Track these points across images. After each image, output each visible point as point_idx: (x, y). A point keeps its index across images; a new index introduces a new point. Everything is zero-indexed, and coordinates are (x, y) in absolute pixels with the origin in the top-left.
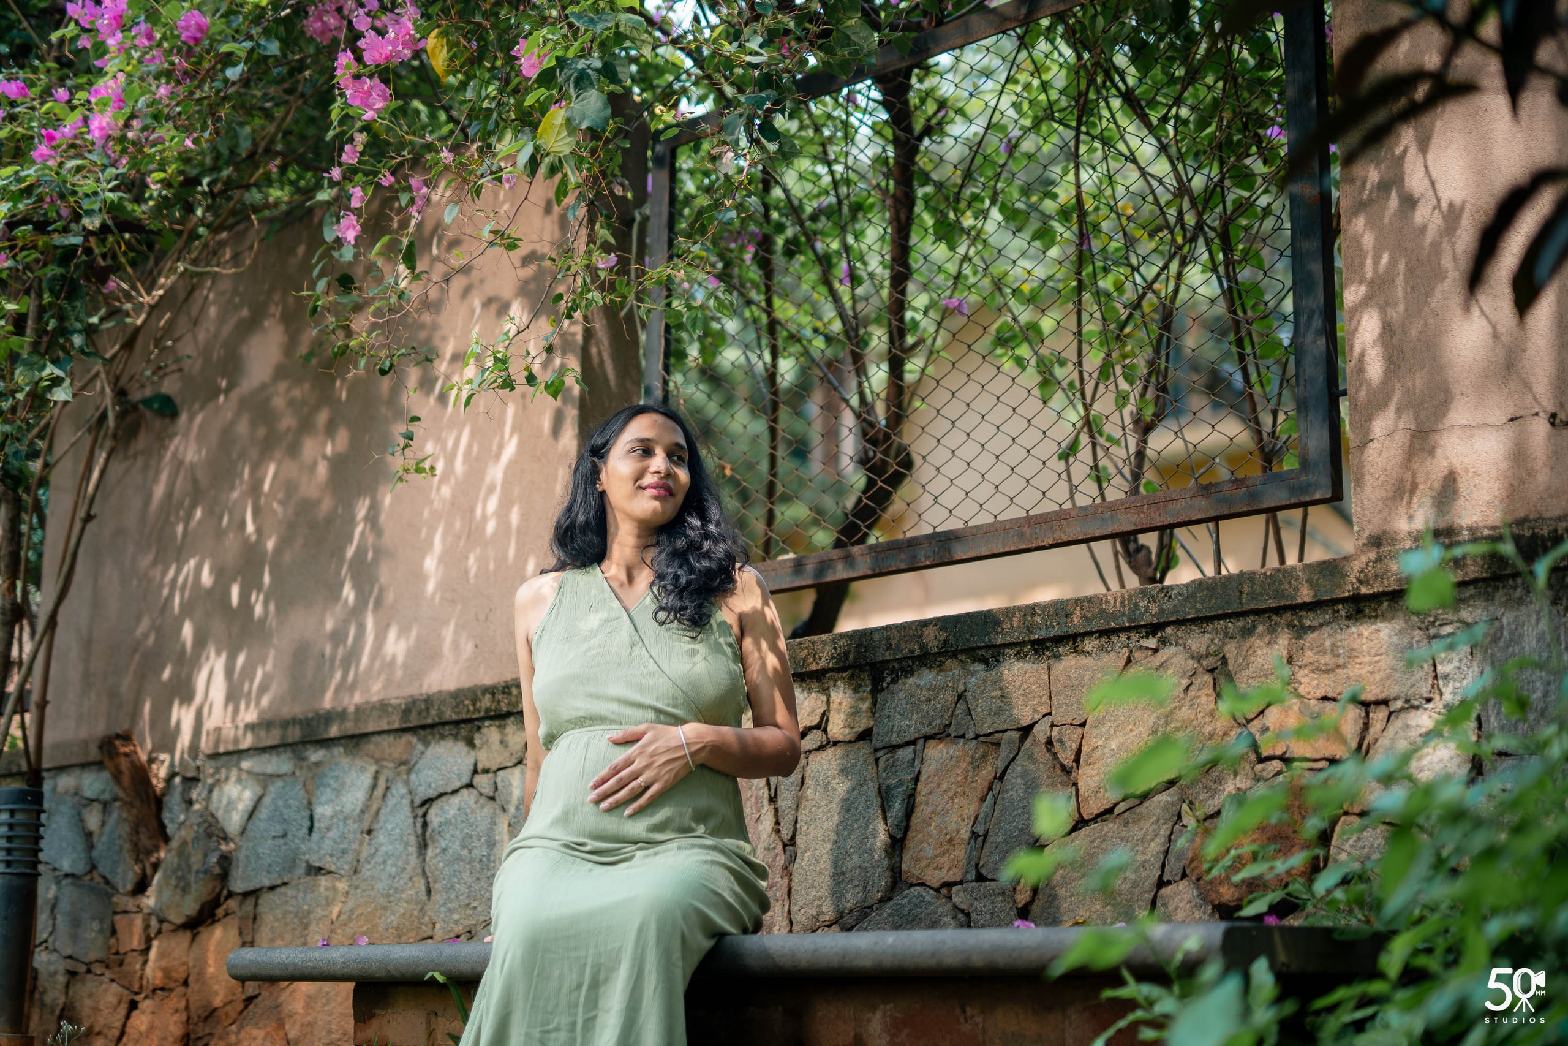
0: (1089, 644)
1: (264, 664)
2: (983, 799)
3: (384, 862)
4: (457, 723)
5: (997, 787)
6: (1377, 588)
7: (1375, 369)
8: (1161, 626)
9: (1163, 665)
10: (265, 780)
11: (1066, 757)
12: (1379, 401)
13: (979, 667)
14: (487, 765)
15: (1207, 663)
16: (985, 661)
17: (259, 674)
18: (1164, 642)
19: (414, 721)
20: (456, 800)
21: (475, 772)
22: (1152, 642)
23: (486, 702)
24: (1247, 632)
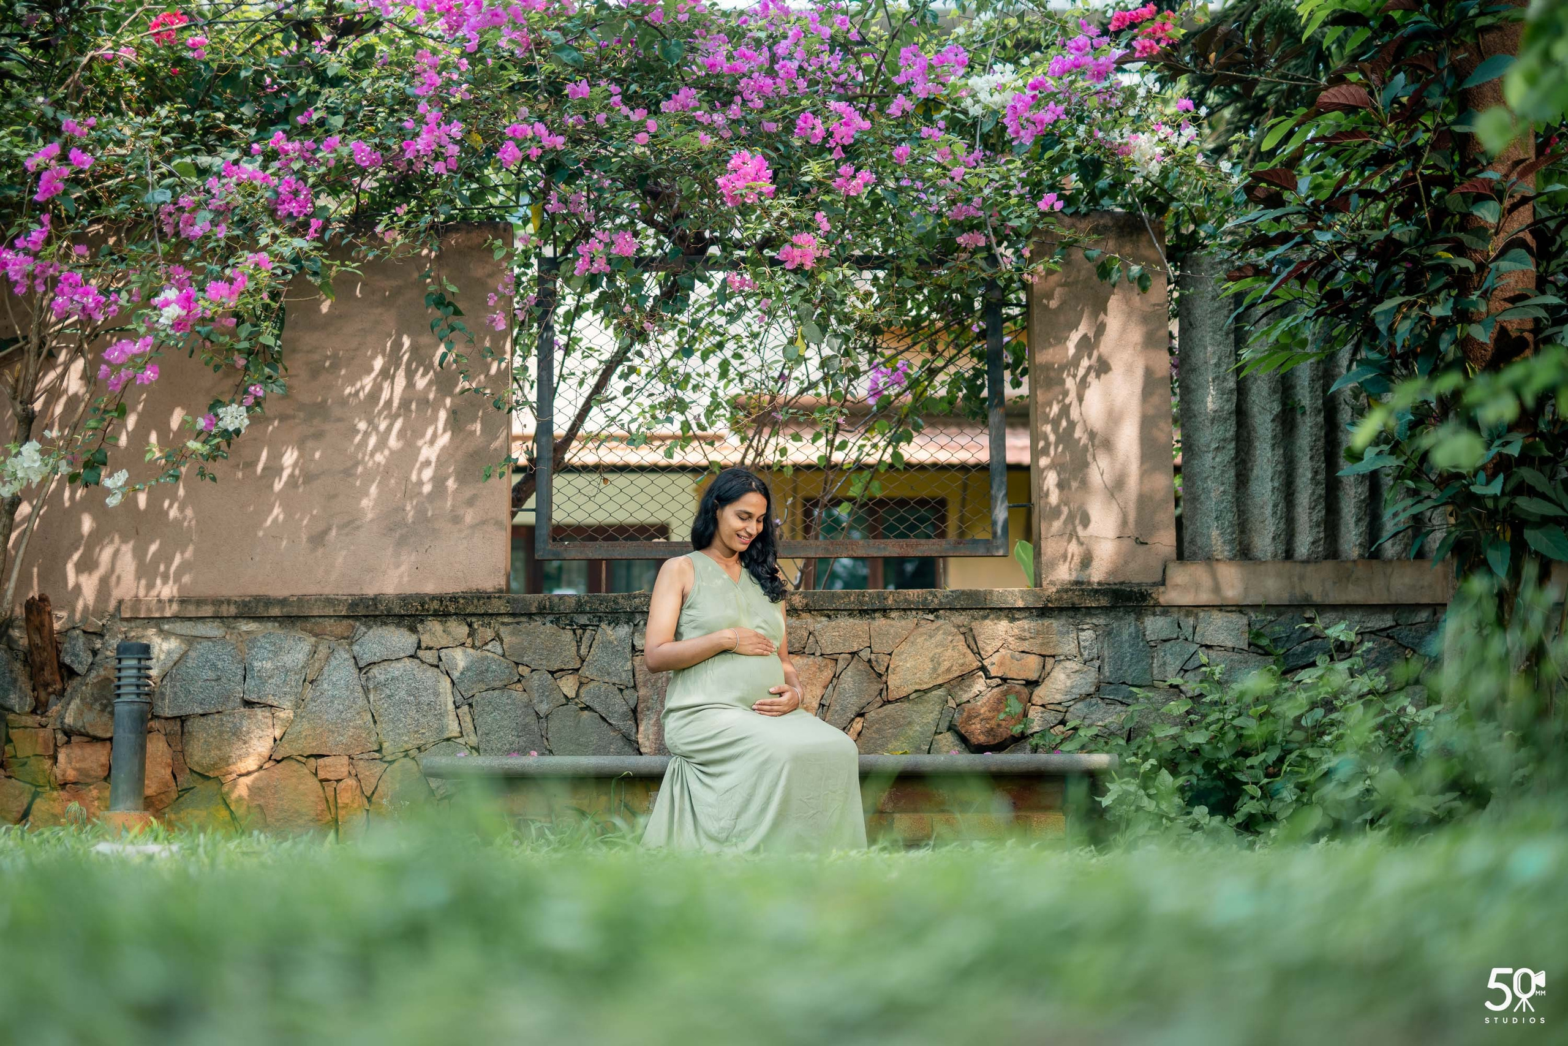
0: (893, 614)
1: (182, 553)
2: (826, 687)
3: (332, 702)
4: (402, 617)
5: (835, 681)
6: (1056, 605)
7: (1054, 498)
8: (936, 610)
9: (938, 629)
10: (190, 641)
11: (881, 669)
12: (1056, 512)
13: (824, 619)
14: (431, 644)
15: (962, 630)
16: (829, 617)
17: (177, 560)
18: (937, 617)
19: (361, 611)
20: (399, 665)
21: (419, 647)
22: (931, 617)
23: (435, 605)
24: (985, 617)
